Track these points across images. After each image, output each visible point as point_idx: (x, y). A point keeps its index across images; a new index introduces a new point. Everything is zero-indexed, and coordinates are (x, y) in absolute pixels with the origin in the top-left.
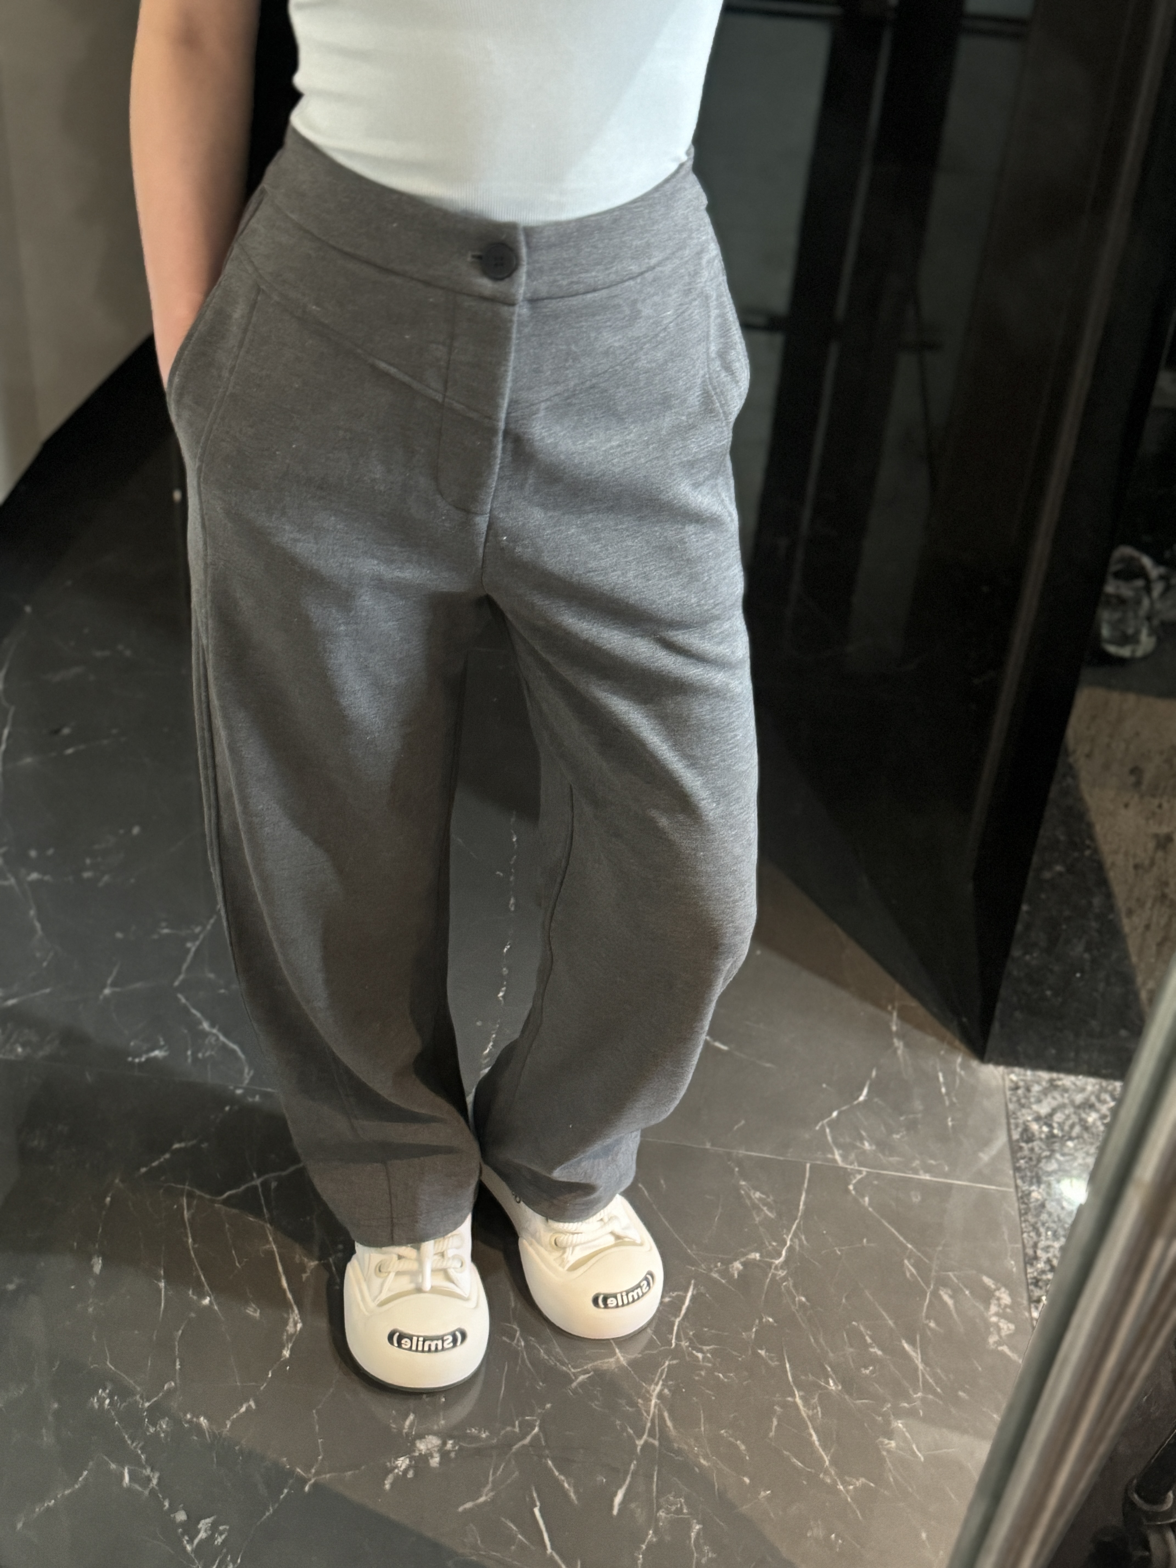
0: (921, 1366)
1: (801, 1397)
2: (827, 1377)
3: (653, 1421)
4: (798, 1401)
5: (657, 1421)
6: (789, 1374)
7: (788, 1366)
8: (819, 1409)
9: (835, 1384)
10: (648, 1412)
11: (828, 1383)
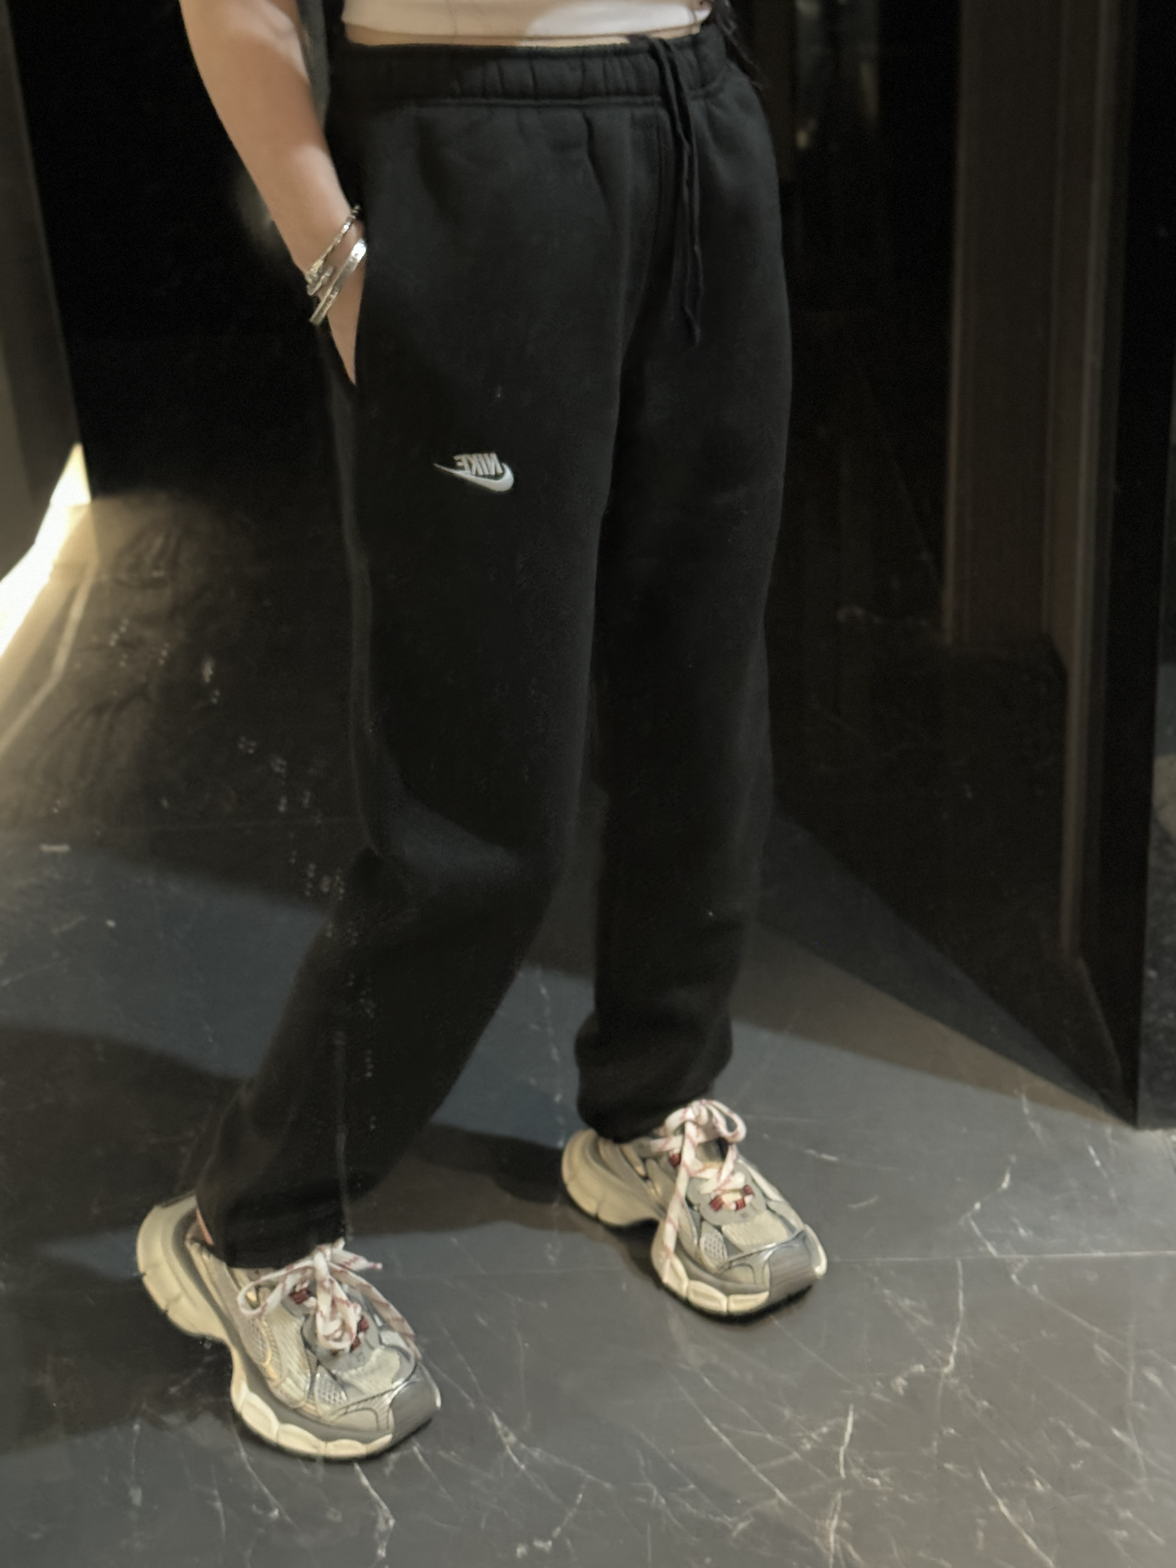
0: (1139, 1451)
1: (1006, 1505)
2: (1030, 1479)
3: (836, 1558)
4: (1004, 1509)
5: (841, 1556)
6: (987, 1484)
7: (983, 1475)
8: (1030, 1513)
9: (1041, 1483)
10: (828, 1549)
11: (1034, 1485)
